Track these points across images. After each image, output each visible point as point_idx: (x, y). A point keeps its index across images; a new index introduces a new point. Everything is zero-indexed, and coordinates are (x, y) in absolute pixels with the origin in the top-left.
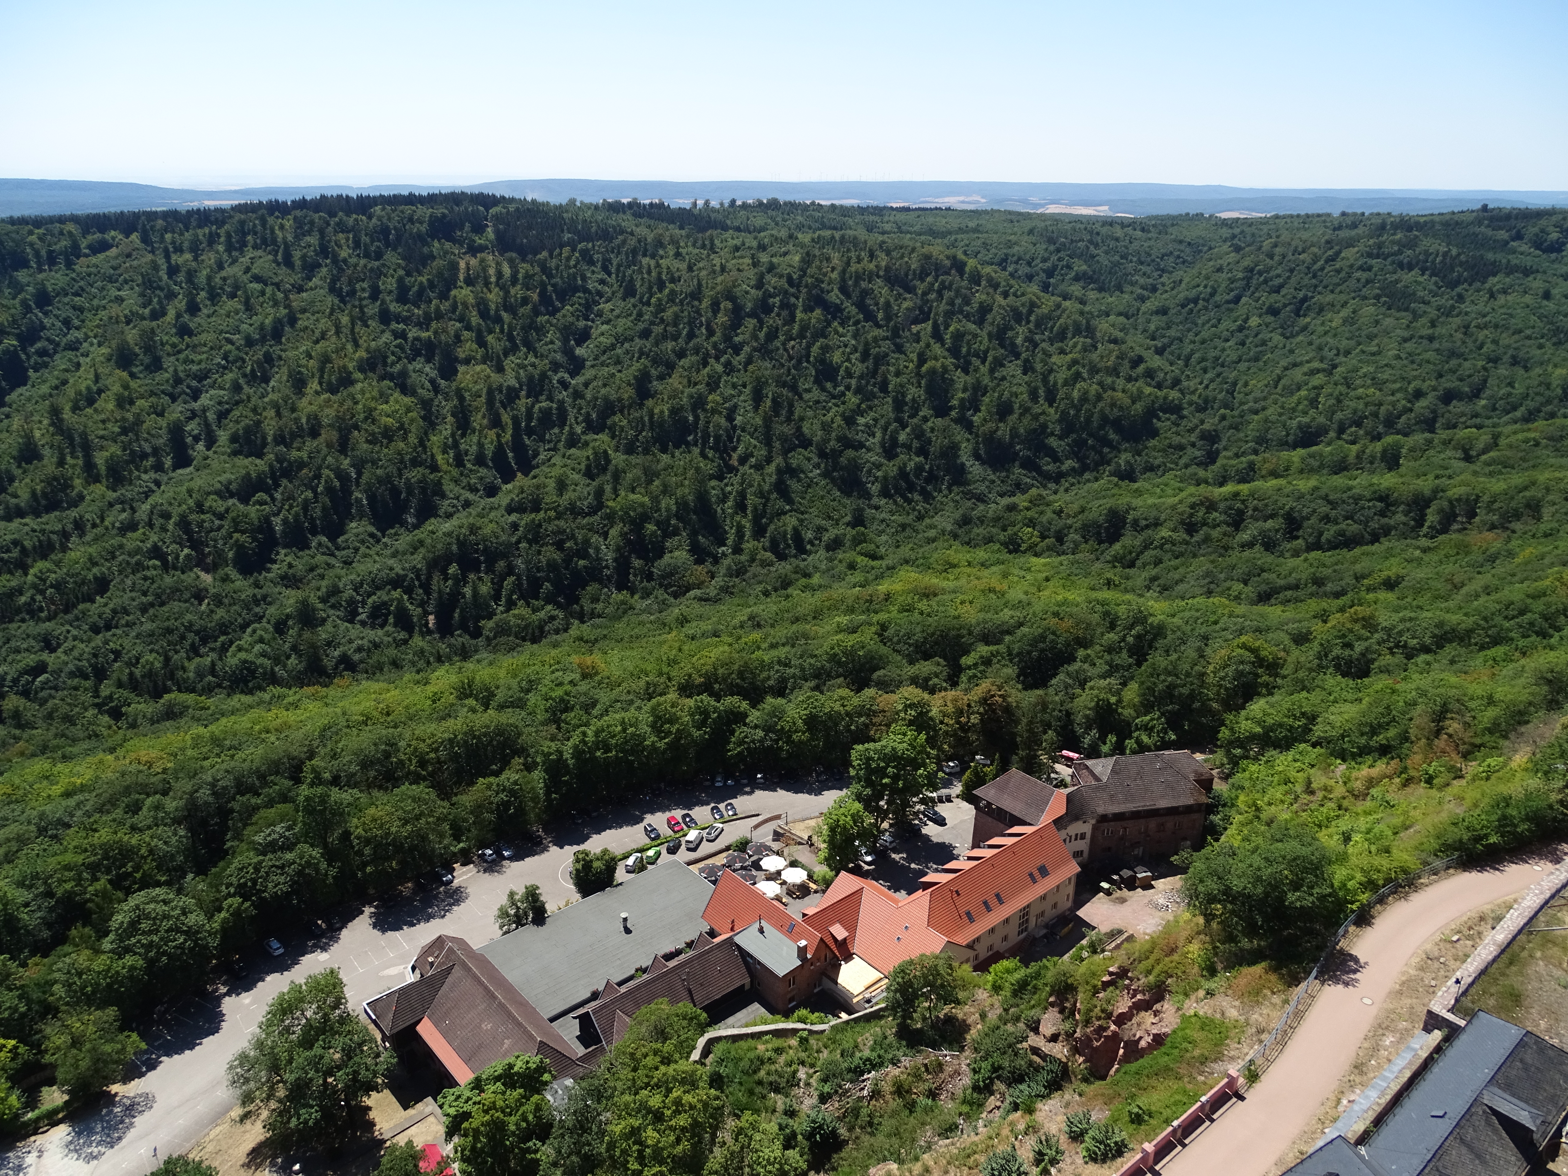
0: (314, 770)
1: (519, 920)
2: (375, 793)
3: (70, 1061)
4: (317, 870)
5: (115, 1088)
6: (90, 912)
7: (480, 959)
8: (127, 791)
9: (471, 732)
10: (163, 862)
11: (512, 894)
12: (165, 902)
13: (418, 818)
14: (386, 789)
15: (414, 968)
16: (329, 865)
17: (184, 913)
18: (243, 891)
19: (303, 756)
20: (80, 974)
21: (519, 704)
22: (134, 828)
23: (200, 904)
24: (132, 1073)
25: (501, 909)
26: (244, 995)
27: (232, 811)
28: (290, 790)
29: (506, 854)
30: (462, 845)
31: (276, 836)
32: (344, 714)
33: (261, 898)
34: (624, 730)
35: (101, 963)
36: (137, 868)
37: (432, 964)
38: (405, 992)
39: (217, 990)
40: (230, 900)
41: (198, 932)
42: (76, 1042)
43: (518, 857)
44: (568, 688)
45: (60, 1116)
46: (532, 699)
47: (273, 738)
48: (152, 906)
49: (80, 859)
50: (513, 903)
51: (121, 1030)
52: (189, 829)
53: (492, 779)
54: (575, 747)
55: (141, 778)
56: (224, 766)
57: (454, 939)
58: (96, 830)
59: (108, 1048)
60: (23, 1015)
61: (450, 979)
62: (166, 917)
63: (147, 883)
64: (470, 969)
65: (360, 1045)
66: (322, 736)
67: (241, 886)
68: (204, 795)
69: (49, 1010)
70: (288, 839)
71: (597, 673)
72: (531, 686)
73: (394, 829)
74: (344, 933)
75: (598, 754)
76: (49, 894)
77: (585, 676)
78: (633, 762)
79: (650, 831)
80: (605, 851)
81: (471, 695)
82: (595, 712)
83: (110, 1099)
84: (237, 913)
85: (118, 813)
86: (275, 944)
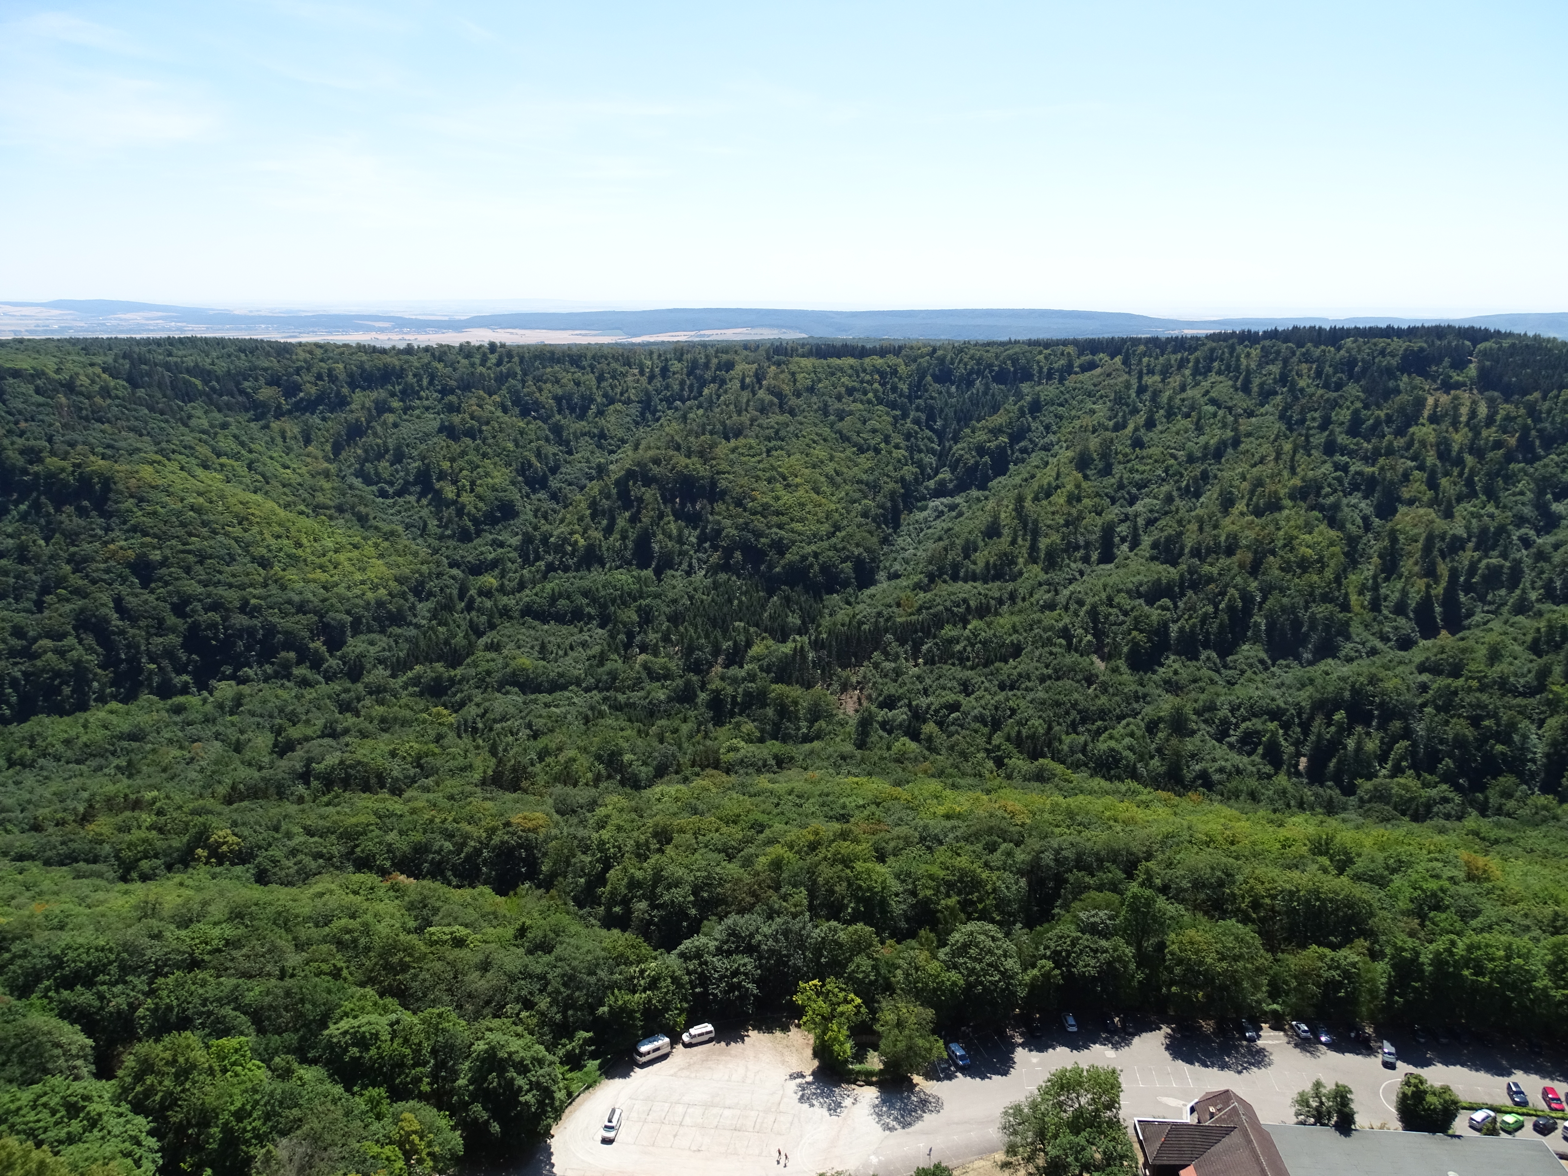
0: (1147, 871)
1: (1320, 1117)
2: (1199, 915)
3: (891, 1037)
4: (1125, 967)
5: (917, 1079)
6: (938, 921)
7: (1264, 1135)
8: (990, 831)
9: (1316, 892)
10: (1002, 904)
11: (1318, 1085)
12: (994, 939)
13: (1236, 958)
14: (1212, 917)
15: (1193, 1110)
16: (1138, 968)
17: (1005, 956)
18: (1057, 958)
19: (1141, 855)
20: (917, 969)
21: (1379, 881)
22: (986, 865)
23: (1020, 953)
24: (932, 1074)
25: (1302, 1094)
26: (1034, 1053)
27: (1066, 881)
28: (1121, 882)
29: (1323, 1039)
30: (1275, 1006)
31: (1097, 920)
32: (1189, 828)
33: (1069, 971)
34: (1508, 958)
35: (934, 967)
36: (981, 900)
37: (1212, 1115)
38: (1177, 1128)
39: (1012, 1037)
40: (1044, 961)
41: (1012, 977)
42: (900, 1024)
43: (1336, 1046)
44: (1446, 884)
45: (874, 1079)
46: (1397, 881)
47: (1119, 829)
48: (983, 937)
49: (942, 874)
50: (1318, 1095)
51: (934, 1032)
52: (1029, 883)
53: (1327, 951)
54: (1438, 954)
55: (1004, 825)
56: (1070, 838)
57: (1241, 1101)
58: (959, 855)
59: (920, 1042)
60: (871, 983)
61: (1226, 1140)
62: (990, 952)
63: (984, 916)
64: (1250, 1142)
65: (1122, 1157)
66: (1163, 843)
67: (1056, 953)
68: (1048, 858)
69: (889, 988)
70: (1107, 926)
71: (1488, 879)
72: (1399, 866)
73: (1209, 960)
74: (1136, 1040)
75: (1466, 972)
76: (914, 893)
77: (1470, 878)
78: (1511, 1000)
79: (1514, 1092)
80: (1446, 1089)
81: (1326, 853)
82: (1474, 923)
83: (912, 1086)
84: (1047, 976)
85: (979, 847)
86: (1071, 1021)
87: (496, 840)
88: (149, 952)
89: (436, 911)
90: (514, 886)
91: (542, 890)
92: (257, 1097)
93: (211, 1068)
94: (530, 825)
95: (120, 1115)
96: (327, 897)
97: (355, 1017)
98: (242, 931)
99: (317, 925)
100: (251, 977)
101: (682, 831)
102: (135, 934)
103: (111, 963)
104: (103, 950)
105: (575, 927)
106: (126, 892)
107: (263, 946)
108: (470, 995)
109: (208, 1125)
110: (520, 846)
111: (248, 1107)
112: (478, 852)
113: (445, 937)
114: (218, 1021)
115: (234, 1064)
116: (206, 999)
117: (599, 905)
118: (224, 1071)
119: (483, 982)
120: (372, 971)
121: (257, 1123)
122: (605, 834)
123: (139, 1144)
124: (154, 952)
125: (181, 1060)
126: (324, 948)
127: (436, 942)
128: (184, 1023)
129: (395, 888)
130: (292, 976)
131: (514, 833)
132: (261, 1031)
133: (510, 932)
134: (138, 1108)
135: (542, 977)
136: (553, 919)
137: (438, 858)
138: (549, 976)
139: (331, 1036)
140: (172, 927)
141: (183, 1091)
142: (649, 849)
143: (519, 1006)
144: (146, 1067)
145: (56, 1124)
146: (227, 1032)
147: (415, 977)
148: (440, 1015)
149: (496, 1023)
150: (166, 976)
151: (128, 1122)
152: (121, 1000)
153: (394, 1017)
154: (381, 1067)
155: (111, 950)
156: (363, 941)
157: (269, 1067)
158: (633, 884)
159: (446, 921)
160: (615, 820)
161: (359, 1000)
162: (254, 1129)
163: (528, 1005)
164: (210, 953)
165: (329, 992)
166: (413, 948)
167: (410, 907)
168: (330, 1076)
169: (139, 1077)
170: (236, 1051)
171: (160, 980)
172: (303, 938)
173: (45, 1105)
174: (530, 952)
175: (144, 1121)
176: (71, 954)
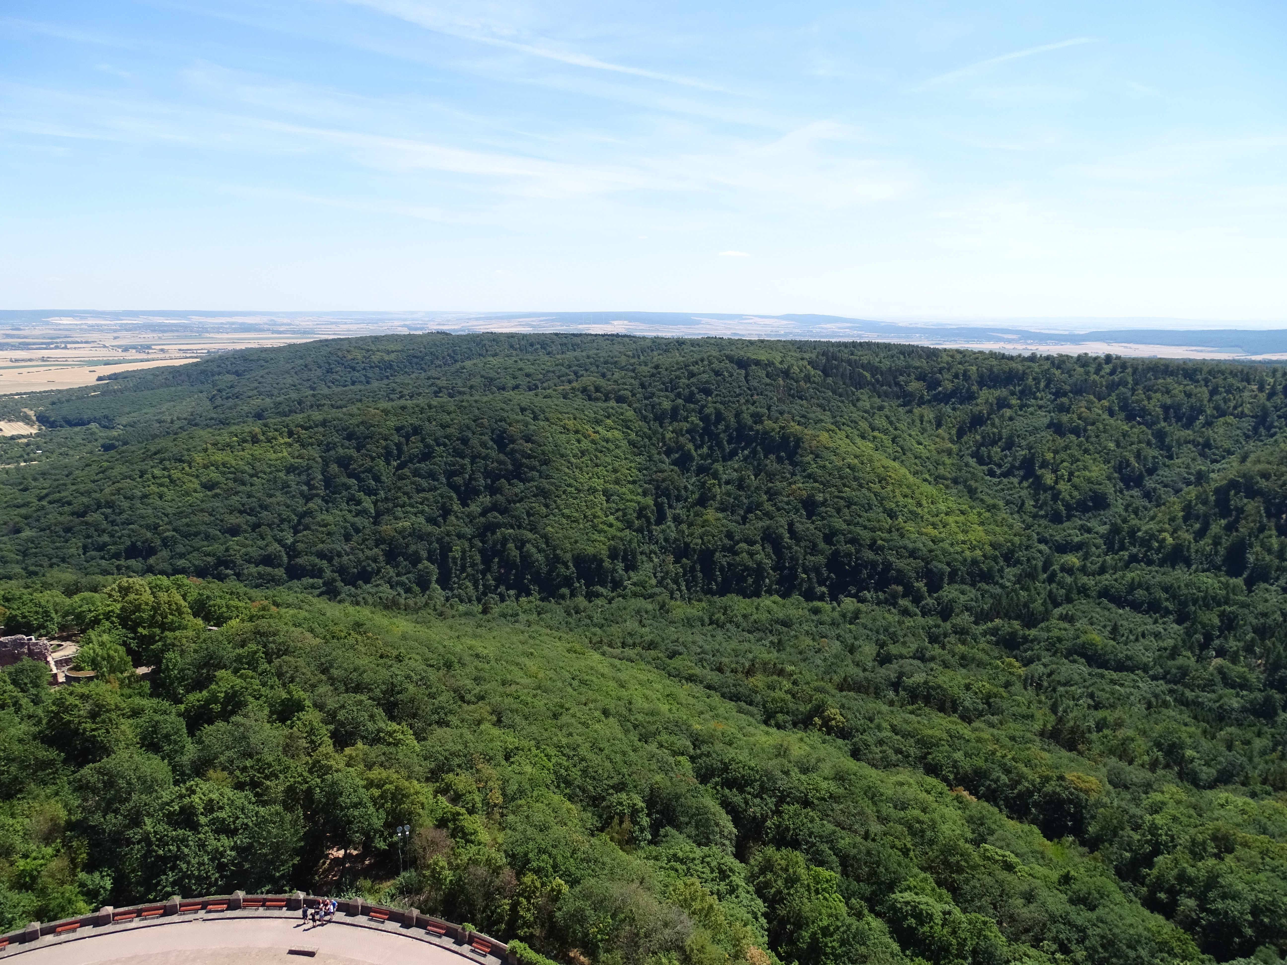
87: (1048, 788)
88: (779, 782)
89: (992, 832)
90: (1060, 836)
91: (1086, 849)
92: (839, 924)
93: (808, 885)
94: (1082, 785)
95: (748, 892)
96: (906, 787)
97: (917, 894)
98: (841, 791)
99: (895, 807)
100: (843, 828)
101: (1245, 845)
102: (772, 764)
103: (756, 781)
104: (752, 769)
105: (1118, 896)
106: (767, 733)
107: (855, 808)
108: (1011, 917)
109: (800, 928)
110: (1070, 801)
111: (831, 929)
112: (1030, 793)
113: (997, 857)
114: (818, 852)
115: (824, 890)
116: (812, 833)
117: (1143, 884)
118: (817, 892)
119: (1025, 910)
120: (933, 861)
121: (835, 944)
122: (1159, 819)
123: (756, 919)
124: (783, 783)
125: (791, 870)
126: (899, 828)
127: (989, 859)
128: (795, 844)
129: (958, 799)
130: (874, 840)
131: (1066, 788)
132: (844, 873)
133: (1055, 876)
134: (760, 892)
135: (1082, 930)
136: (1099, 880)
137: (994, 786)
138: (1089, 932)
139: (896, 900)
140: (796, 770)
141: (789, 894)
142: (1205, 850)
143: (1055, 947)
144: (767, 866)
145: (712, 880)
146: (821, 864)
147: (967, 881)
148: (985, 923)
149: (1033, 952)
150: (788, 803)
151: (752, 900)
152: (758, 809)
153: (947, 908)
154: (931, 944)
155: (757, 772)
156: (929, 833)
157: (847, 903)
158: (1182, 877)
159: (998, 844)
160: (1171, 809)
161: (921, 881)
162: (833, 947)
163: (1064, 949)
164: (818, 799)
165: (899, 864)
166: (969, 855)
167: (970, 820)
168: (890, 933)
169: (763, 871)
170: (827, 881)
171: (785, 806)
172: (884, 814)
173: (708, 863)
174: (1071, 901)
175: (762, 904)
176: (734, 766)
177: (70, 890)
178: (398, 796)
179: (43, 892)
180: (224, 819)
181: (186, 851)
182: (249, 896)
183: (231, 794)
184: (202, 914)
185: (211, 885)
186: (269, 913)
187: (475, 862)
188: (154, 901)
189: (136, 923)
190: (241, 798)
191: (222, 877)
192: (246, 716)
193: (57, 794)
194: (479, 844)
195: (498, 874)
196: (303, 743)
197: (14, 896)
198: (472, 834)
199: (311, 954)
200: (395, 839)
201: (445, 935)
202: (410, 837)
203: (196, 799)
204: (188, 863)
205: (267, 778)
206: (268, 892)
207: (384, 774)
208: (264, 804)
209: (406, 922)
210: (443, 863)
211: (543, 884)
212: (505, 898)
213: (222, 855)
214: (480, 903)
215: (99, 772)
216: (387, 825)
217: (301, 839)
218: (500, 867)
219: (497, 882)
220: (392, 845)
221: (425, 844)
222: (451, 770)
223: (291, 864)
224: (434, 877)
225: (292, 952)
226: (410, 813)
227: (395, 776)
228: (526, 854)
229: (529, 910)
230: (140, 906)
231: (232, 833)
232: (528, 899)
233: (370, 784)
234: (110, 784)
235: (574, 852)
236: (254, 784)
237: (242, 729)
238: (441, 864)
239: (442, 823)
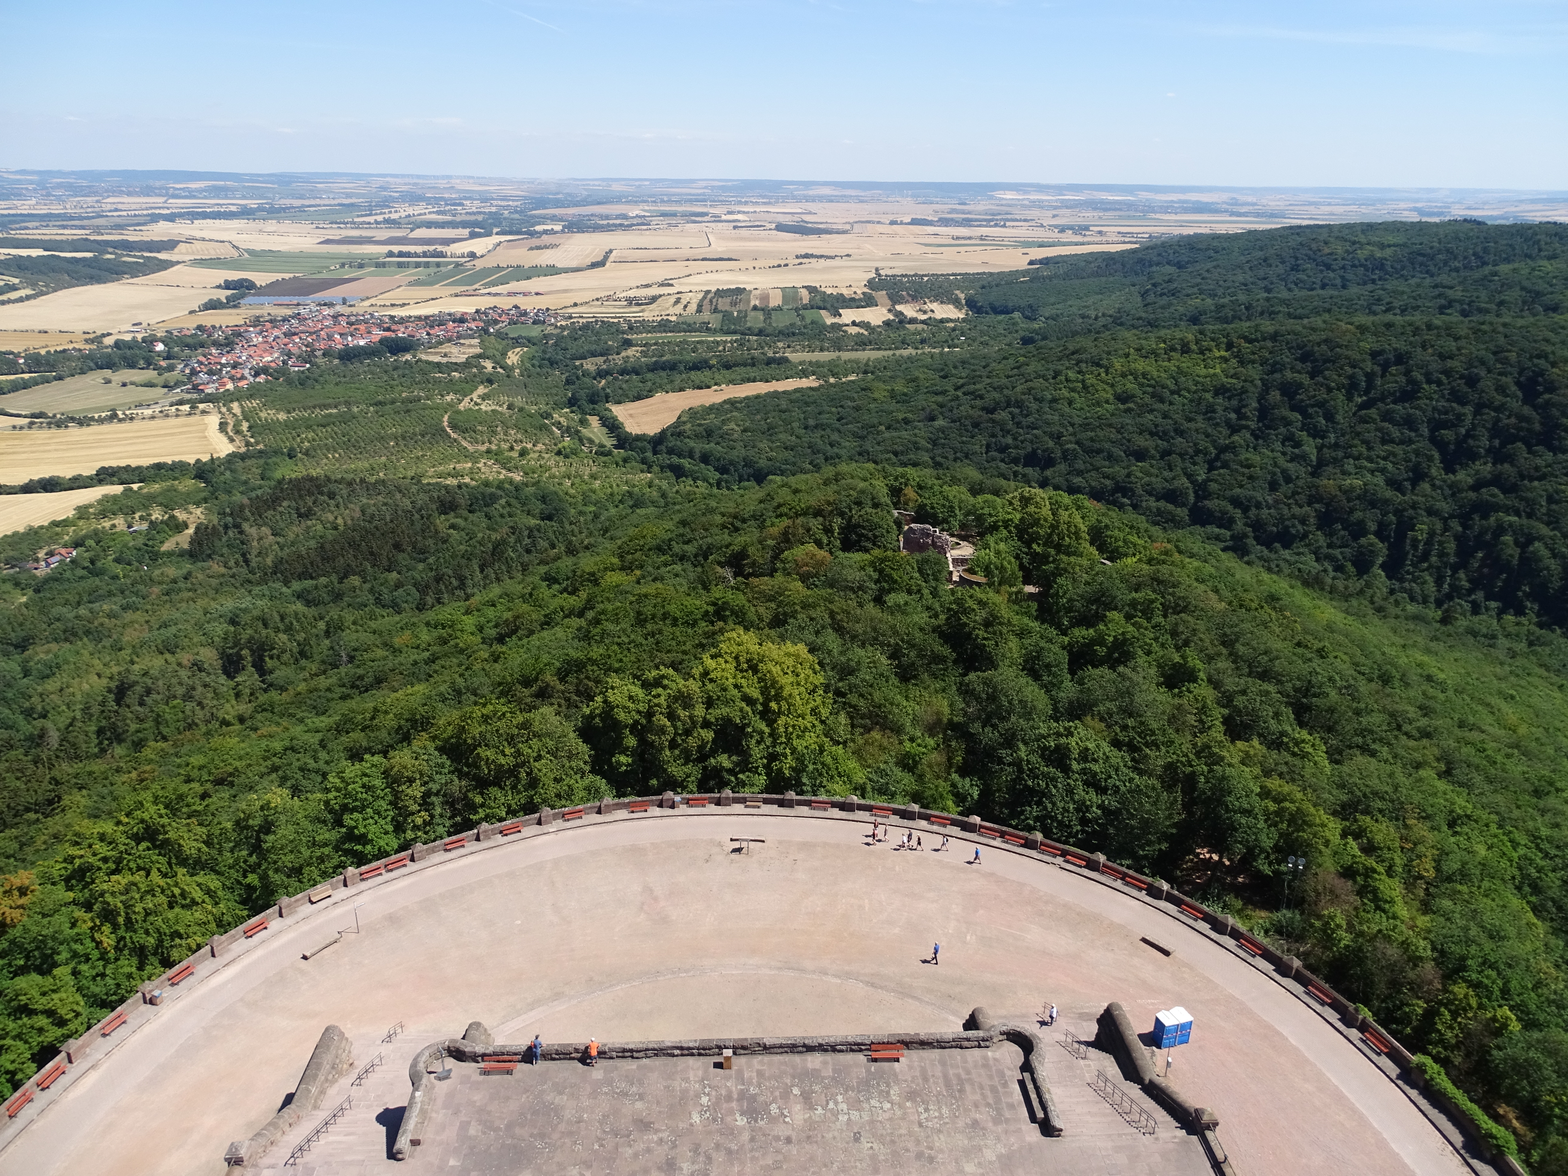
177: (944, 786)
178: (1298, 820)
179: (920, 778)
180: (1096, 774)
181: (1054, 791)
182: (1110, 864)
183: (1107, 750)
184: (1059, 860)
185: (1070, 835)
186: (1126, 889)
187: (1388, 939)
188: (1015, 827)
189: (998, 842)
190: (1117, 757)
191: (1083, 831)
192: (1134, 669)
193: (944, 690)
194: (1395, 917)
195: (1416, 965)
196: (1191, 719)
197: (898, 772)
198: (1386, 902)
199: (1166, 953)
200: (1283, 868)
201: (1330, 1005)
202: (1303, 873)
203: (1073, 741)
204: (1054, 804)
205: (1147, 745)
206: (1128, 867)
207: (1286, 789)
208: (1141, 773)
209: (1283, 969)
210: (1340, 920)
211: (1481, 1006)
212: (1419, 998)
213: (1088, 809)
214: (1382, 988)
215: (984, 683)
216: (1276, 848)
217: (1175, 825)
218: (1421, 958)
219: (1411, 975)
220: (1277, 873)
221: (1320, 888)
222: (1367, 812)
223: (1157, 847)
224: (1325, 931)
225: (1144, 940)
226: (1309, 845)
227: (1299, 795)
228: (1463, 958)
229: (1451, 1028)
230: (1004, 829)
231: (1102, 790)
232: (1455, 1014)
233: (1265, 793)
234: (993, 698)
235: (1538, 985)
236: (1132, 748)
237: (1128, 683)
238: (1338, 921)
239: (1348, 873)
